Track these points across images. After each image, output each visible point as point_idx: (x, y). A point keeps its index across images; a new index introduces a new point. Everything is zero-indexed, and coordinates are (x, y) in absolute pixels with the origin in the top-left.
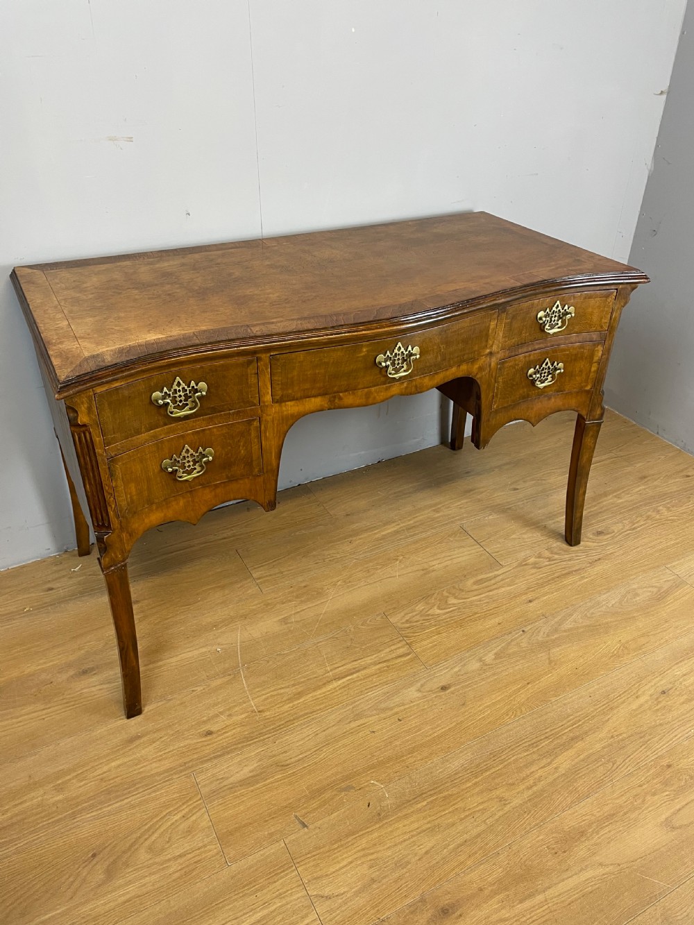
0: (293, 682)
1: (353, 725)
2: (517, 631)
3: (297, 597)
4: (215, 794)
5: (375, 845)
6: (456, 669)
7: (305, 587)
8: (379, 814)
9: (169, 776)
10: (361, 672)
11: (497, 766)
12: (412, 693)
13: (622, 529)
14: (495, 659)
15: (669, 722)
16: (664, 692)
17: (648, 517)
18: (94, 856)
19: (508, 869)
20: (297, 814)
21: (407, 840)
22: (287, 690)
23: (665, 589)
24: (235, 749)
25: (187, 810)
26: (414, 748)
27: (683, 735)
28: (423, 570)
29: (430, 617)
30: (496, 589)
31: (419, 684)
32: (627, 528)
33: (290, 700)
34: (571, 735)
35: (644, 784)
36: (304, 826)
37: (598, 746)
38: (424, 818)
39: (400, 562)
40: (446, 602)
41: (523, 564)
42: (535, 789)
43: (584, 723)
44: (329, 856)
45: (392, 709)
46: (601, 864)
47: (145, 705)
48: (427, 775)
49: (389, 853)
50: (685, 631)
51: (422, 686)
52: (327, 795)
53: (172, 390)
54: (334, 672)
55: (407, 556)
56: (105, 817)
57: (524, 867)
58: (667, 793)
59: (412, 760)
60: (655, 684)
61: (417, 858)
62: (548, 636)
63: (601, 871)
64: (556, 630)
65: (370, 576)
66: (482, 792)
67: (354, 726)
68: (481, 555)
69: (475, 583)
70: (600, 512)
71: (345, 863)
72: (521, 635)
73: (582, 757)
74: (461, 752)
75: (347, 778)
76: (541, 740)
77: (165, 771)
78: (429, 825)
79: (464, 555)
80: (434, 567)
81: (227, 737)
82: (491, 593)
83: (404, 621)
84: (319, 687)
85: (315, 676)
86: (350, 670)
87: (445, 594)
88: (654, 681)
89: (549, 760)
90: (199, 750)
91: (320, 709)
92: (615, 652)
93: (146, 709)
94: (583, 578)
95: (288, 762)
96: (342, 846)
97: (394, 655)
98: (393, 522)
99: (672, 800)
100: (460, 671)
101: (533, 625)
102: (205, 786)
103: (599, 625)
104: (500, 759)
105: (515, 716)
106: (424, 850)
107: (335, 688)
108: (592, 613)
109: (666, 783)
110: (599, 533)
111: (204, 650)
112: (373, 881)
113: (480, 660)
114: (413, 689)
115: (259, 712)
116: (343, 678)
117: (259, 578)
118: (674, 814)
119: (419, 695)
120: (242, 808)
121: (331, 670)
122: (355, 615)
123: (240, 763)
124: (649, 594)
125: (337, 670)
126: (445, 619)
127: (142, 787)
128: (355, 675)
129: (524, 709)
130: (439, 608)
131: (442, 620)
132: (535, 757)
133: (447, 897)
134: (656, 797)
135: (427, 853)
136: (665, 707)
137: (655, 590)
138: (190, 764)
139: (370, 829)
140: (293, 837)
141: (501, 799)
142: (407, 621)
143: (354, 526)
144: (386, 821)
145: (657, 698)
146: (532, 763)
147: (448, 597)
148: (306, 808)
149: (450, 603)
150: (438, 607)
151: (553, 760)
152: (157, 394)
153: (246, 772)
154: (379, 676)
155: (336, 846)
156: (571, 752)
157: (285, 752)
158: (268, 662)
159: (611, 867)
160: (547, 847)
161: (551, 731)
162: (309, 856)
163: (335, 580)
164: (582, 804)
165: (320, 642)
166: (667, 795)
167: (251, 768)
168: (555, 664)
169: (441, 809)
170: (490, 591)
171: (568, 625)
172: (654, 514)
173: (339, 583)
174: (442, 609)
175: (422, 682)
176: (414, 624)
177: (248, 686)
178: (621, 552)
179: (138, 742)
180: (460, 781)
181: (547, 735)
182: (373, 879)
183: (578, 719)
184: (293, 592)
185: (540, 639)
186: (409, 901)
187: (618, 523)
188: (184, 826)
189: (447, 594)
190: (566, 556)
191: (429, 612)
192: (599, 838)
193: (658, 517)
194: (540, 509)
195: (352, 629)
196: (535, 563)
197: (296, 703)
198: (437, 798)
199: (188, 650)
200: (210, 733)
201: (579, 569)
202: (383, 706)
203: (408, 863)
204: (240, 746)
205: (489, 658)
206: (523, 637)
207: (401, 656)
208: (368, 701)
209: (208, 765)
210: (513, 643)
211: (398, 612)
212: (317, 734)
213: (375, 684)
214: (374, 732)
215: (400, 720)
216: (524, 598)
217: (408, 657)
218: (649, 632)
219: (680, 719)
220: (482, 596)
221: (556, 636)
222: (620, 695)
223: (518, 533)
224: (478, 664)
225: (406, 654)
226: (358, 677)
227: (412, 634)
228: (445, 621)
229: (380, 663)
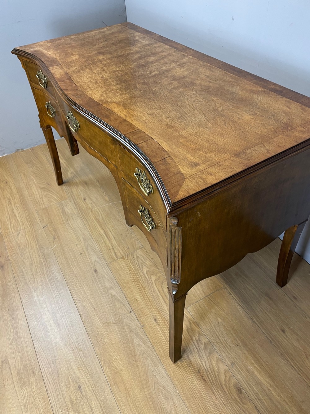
0: (104, 218)
2: (131, 309)
4: (61, 204)
6: (106, 276)
8: (42, 248)
10: (107, 240)
12: (94, 258)
14: (112, 295)
15: (59, 383)
16: (80, 387)
18: (49, 184)
20: (48, 225)
24: (77, 207)
25: (57, 199)
29: (141, 267)
31: (99, 261)
33: (96, 219)
36: (44, 228)
38: (37, 262)
40: (152, 275)
44: (31, 235)
45: (87, 251)
48: (54, 263)
49: (27, 251)
52: (54, 233)
59: (61, 257)
60: (86, 384)
61: (23, 259)
62: (127, 325)
64: (131, 331)
67: (81, 239)
71: (28, 238)
72: (128, 310)
74: (62, 276)
75: (59, 238)
76: (61, 310)
77: (72, 193)
78: (33, 263)
81: (82, 204)
82: (161, 298)
84: (101, 227)
85: (107, 225)
86: (109, 236)
87: (158, 275)
88: (88, 383)
90: (78, 198)
91: (90, 228)
92: (113, 365)
97: (116, 251)
99: (16, 367)
100: (105, 278)
101: (136, 319)
102: (65, 202)
103: (136, 361)
104: (55, 290)
105: (76, 300)
106: (25, 261)
107: (100, 232)
109: (25, 367)
112: (19, 247)
113: (111, 288)
114: (97, 259)
115: (92, 211)
116: (105, 234)
118: (9, 365)
119: (93, 261)
120: (54, 211)
121: (110, 230)
123: (71, 209)
125: (110, 233)
126: (140, 273)
129: (79, 304)
131: (139, 272)
132: (53, 305)
133: (7, 268)
135: (24, 262)
136: (70, 384)
138: (74, 197)
139: (37, 245)
142: (138, 257)
144: (39, 250)
145: (76, 382)
146: (50, 303)
147: (156, 276)
148: (50, 227)
149: (152, 276)
150: (149, 271)
153: (67, 210)
154: (105, 246)
156: (52, 322)
157: (73, 220)
158: (116, 210)
160: (13, 303)
161: (65, 315)
162: (33, 229)
166: (19, 365)
167: (69, 212)
168: (106, 325)
171: (136, 340)
174: (147, 272)
175: (100, 262)
176: (136, 260)
177: (104, 206)
181: (63, 313)
182: (20, 246)
185: (125, 320)
186: (9, 256)
188: (52, 200)
191: (144, 266)
198: (43, 266)
200: (85, 199)
202: (89, 248)
203: (22, 256)
205: (112, 292)
206: (127, 311)
207: (115, 254)
208: (92, 243)
209: (72, 201)
210: (122, 305)
211: (144, 253)
212: (79, 228)
213: (100, 245)
214: (77, 245)
215: (81, 254)
216: (158, 317)
217: (115, 257)
218: (129, 396)
219: (60, 391)
220: (159, 294)
221: (127, 330)
222: (81, 357)
223: (224, 323)
224: (109, 287)
225: (117, 256)
226: (105, 239)
227: (129, 259)
228: (138, 273)
229: (112, 246)
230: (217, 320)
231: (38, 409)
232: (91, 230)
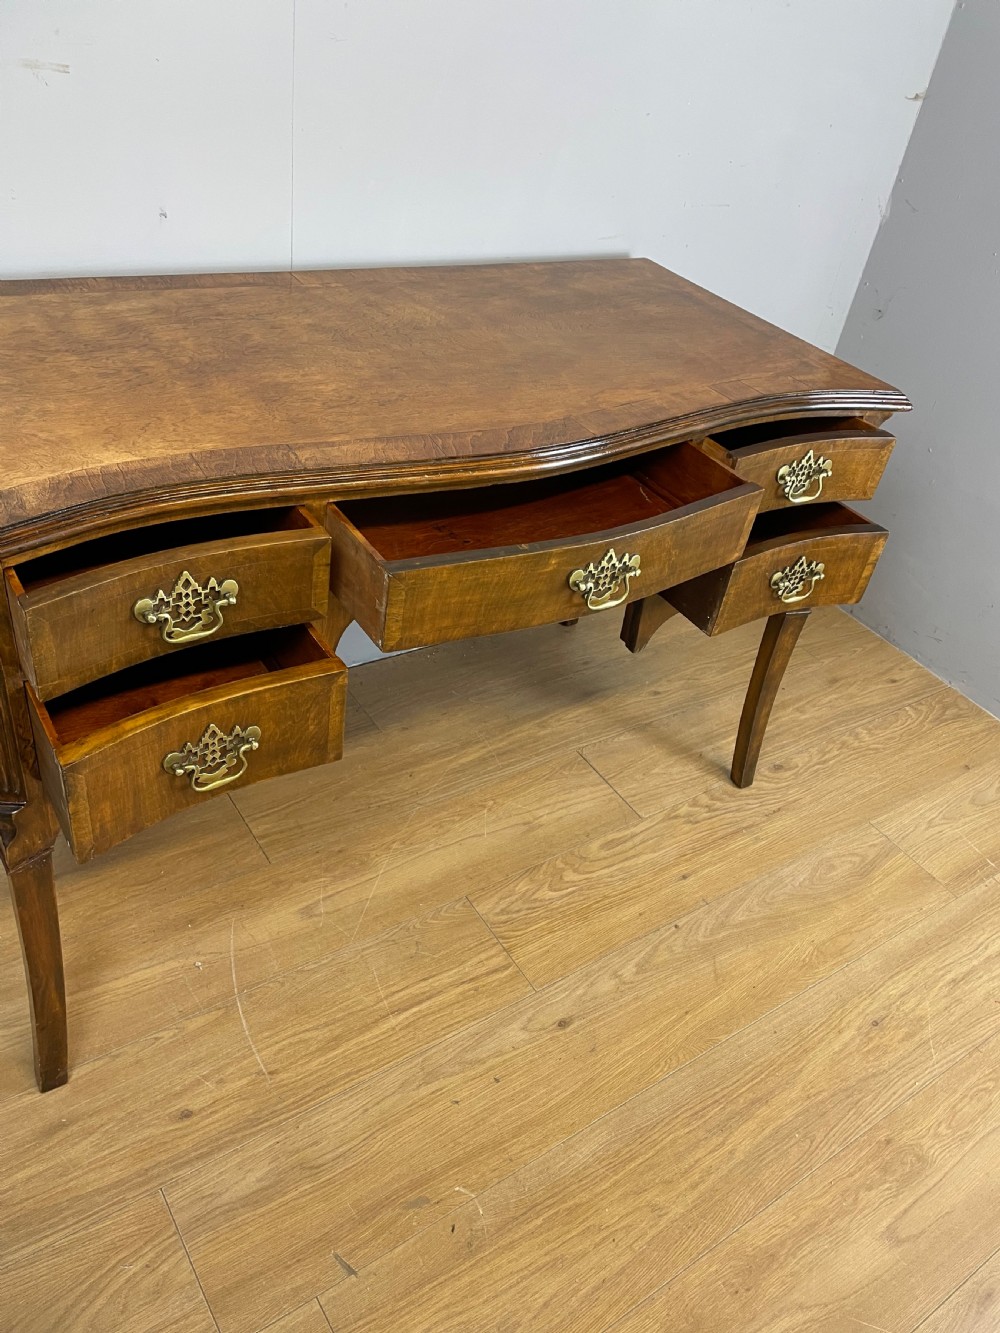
0: (324, 1020)
1: (424, 1091)
2: (667, 927)
3: (327, 870)
4: (199, 1223)
5: (466, 1297)
6: (580, 992)
7: (340, 851)
8: (470, 1244)
9: (119, 1193)
10: (433, 1000)
11: (645, 1153)
12: (514, 1034)
13: (809, 762)
14: (637, 973)
15: (885, 1071)
16: (875, 1024)
17: (844, 744)
19: (668, 1324)
20: (339, 1252)
21: (515, 1286)
22: (315, 1033)
23: (870, 859)
24: (232, 1141)
25: (151, 1255)
26: (520, 1127)
27: (906, 1091)
28: (525, 824)
29: (538, 904)
30: (634, 856)
31: (525, 1018)
32: (815, 760)
33: (322, 1051)
34: (751, 1096)
35: (855, 1172)
36: (351, 1272)
37: (789, 1114)
38: (540, 1246)
39: (490, 810)
40: (561, 878)
41: (673, 816)
42: (702, 1187)
43: (767, 1076)
44: (392, 1322)
45: (481, 1062)
46: (801, 1307)
47: (73, 1067)
48: (541, 1172)
49: (487, 1310)
50: (900, 924)
51: (530, 1020)
52: (387, 1215)
53: (174, 595)
54: (390, 1000)
55: (500, 801)
56: (10, 1271)
57: (691, 1320)
58: (887, 1185)
59: (516, 1149)
60: (864, 1010)
61: (530, 1315)
62: (711, 934)
63: (800, 1317)
64: (722, 925)
65: (444, 834)
66: (625, 1196)
67: (426, 1092)
68: (611, 800)
69: (604, 846)
70: (778, 735)
72: (674, 933)
73: (767, 1132)
74: (593, 1131)
75: (414, 1186)
76: (709, 1106)
77: (115, 1185)
78: (548, 1258)
79: (584, 800)
80: (542, 819)
81: (218, 1121)
82: (627, 864)
83: (498, 910)
84: (367, 1027)
85: (359, 1008)
86: (417, 995)
87: (560, 865)
88: (862, 1006)
89: (721, 1139)
90: (169, 1146)
91: (371, 1065)
92: (807, 959)
93: (75, 1074)
94: (757, 839)
95: (320, 1161)
96: (413, 1303)
97: (483, 970)
98: (477, 743)
99: (895, 1196)
100: (584, 994)
101: (690, 916)
102: (181, 1209)
103: (783, 916)
104: (649, 1140)
105: (669, 1068)
106: (541, 1301)
107: (394, 1029)
108: (774, 897)
109: (885, 1169)
110: (778, 768)
111: (173, 964)
113: (615, 975)
114: (516, 1026)
115: (270, 1073)
116: (406, 1010)
117: (263, 837)
118: (898, 1218)
119: (524, 1036)
120: (245, 1246)
121: (386, 998)
122: (421, 901)
123: (240, 1166)
124: (850, 866)
125: (397, 997)
126: (560, 907)
127: (73, 1215)
128: (424, 1006)
129: (681, 1056)
130: (551, 889)
131: (557, 908)
132: (701, 1134)
134: (873, 1193)
135: (546, 1305)
136: (879, 1046)
137: (857, 859)
138: (156, 1171)
139: (456, 1272)
140: (332, 1293)
141: (654, 1208)
142: (502, 910)
143: (417, 748)
144: (482, 1255)
145: (868, 1033)
146: (696, 1146)
147: (563, 870)
148: (351, 1240)
149: (566, 879)
150: (550, 886)
151: (726, 1139)
152: (145, 603)
153: (251, 1181)
154: (462, 1006)
155: (402, 1304)
156: (751, 1125)
157: (316, 1143)
158: (283, 984)
159: (816, 1310)
160: (724, 1283)
161: (722, 1090)
162: (361, 1323)
163: (389, 839)
164: (770, 1209)
165: (368, 948)
166: (887, 1189)
167: (259, 1174)
168: (724, 981)
169: (566, 1228)
170: (626, 859)
171: (739, 916)
172: (850, 740)
173: (394, 846)
174: (555, 891)
175: (529, 1014)
176: (514, 916)
177: (250, 1028)
178: (808, 798)
179: (61, 1135)
180: (592, 1180)
181: (716, 1098)
183: (759, 1069)
184: (320, 861)
185: (700, 938)
187: (802, 752)
188: (149, 1282)
189: (562, 866)
190: (732, 804)
191: (533, 897)
192: (796, 1263)
193: (856, 744)
194: (693, 725)
195: (418, 926)
196: (689, 815)
197: (330, 1055)
198: (557, 1213)
199: (145, 965)
200: (187, 1115)
201: (752, 826)
202: (469, 1056)
204: (239, 1135)
205: (628, 972)
206: (676, 936)
207: (496, 971)
208: (445, 1049)
209: (185, 1172)
210: (662, 947)
211: (488, 895)
212: (367, 1110)
213: (457, 1020)
214: (457, 1102)
215: (497, 1080)
216: (675, 871)
217: (506, 973)
218: (852, 927)
219: (900, 1065)
220: (615, 868)
221: (723, 934)
222: (816, 1030)
223: (662, 766)
224: (613, 982)
225: (503, 966)
226: (429, 1008)
227: (512, 933)
228: (561, 910)
229: (463, 983)
230: (658, 774)
231: (954, 1107)
232: (378, 1062)
